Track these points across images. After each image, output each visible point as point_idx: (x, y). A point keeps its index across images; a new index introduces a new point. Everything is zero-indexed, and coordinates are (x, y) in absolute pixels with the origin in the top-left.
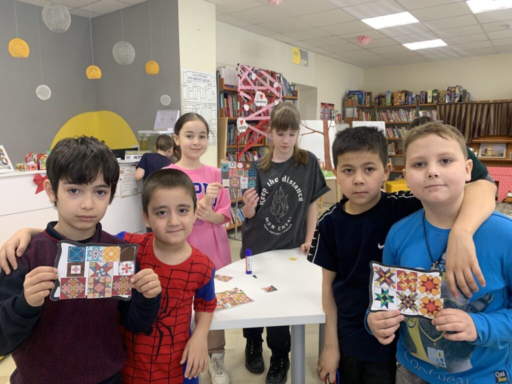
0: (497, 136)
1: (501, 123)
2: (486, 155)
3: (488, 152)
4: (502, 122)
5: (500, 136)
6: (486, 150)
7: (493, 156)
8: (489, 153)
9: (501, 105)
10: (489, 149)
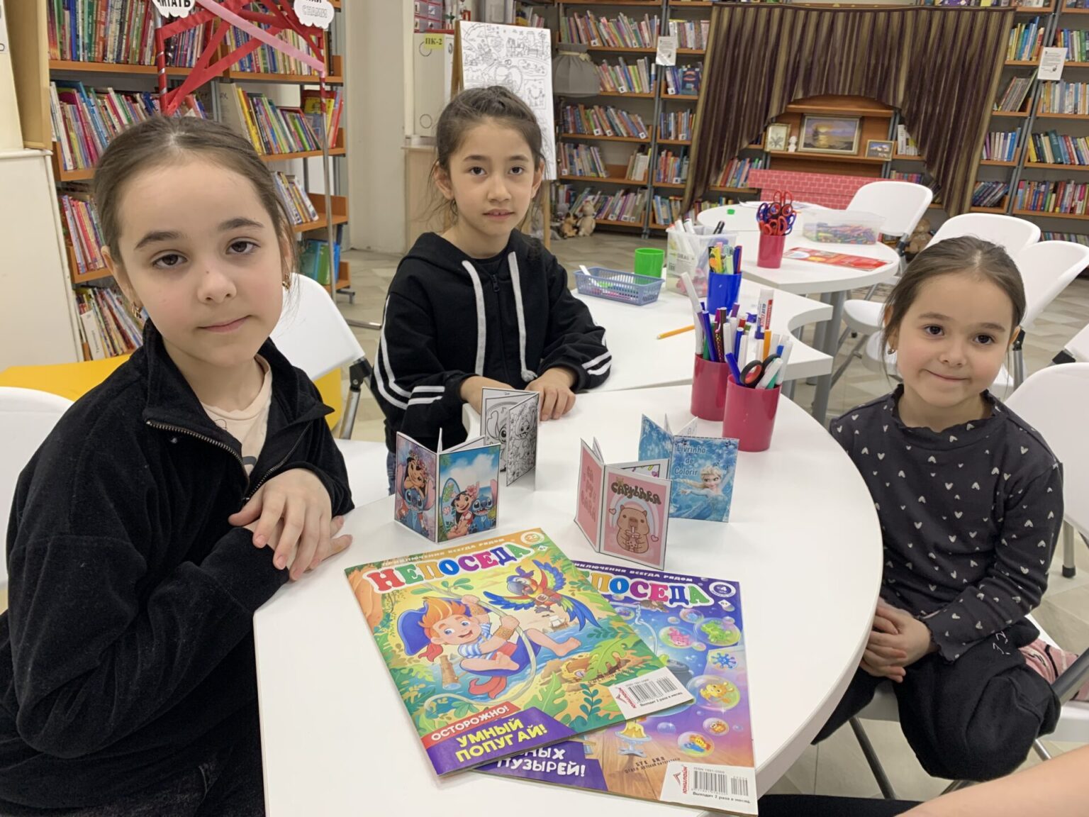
0: (843, 97)
1: (854, 64)
2: (817, 144)
3: (821, 137)
4: (858, 62)
5: (851, 98)
6: (816, 133)
7: (831, 147)
8: (823, 139)
9: (861, 16)
10: (822, 130)
